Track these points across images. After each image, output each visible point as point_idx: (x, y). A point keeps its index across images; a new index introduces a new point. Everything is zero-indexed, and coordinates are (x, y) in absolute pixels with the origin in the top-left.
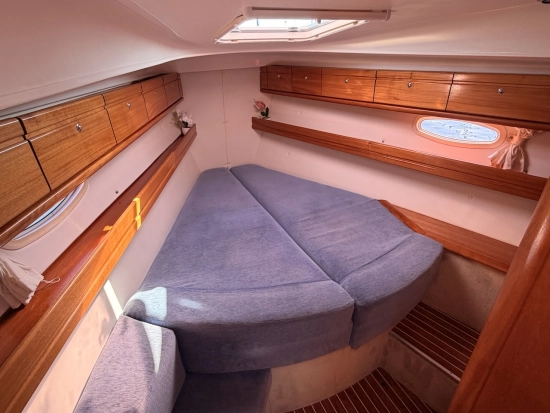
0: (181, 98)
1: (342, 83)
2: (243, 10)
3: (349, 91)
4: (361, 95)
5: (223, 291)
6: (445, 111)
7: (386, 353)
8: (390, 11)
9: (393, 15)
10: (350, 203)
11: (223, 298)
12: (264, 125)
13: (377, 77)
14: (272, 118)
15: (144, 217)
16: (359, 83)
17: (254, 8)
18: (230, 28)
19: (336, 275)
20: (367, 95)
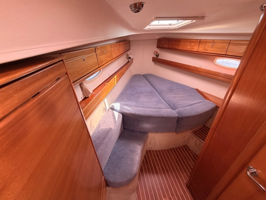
0: (130, 49)
1: (187, 44)
2: (153, 18)
3: (189, 47)
4: (193, 49)
5: (136, 107)
6: (225, 55)
7: (189, 140)
8: (205, 17)
9: (205, 18)
10: (184, 88)
11: (137, 108)
12: (157, 60)
13: (200, 42)
14: (159, 57)
15: (117, 82)
16: (193, 44)
17: (157, 17)
18: (148, 24)
19: (173, 108)
20: (196, 49)
